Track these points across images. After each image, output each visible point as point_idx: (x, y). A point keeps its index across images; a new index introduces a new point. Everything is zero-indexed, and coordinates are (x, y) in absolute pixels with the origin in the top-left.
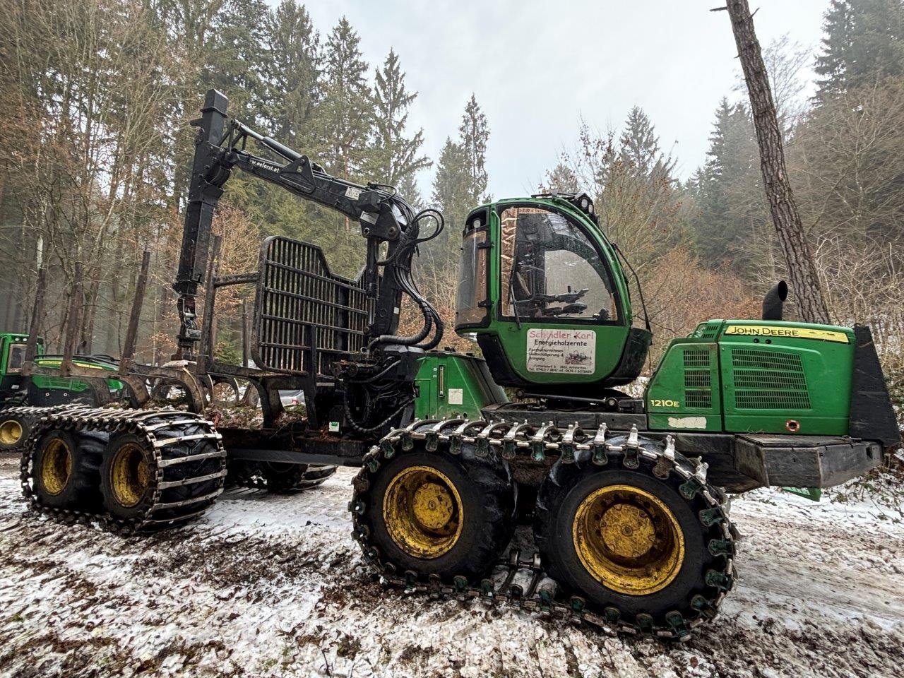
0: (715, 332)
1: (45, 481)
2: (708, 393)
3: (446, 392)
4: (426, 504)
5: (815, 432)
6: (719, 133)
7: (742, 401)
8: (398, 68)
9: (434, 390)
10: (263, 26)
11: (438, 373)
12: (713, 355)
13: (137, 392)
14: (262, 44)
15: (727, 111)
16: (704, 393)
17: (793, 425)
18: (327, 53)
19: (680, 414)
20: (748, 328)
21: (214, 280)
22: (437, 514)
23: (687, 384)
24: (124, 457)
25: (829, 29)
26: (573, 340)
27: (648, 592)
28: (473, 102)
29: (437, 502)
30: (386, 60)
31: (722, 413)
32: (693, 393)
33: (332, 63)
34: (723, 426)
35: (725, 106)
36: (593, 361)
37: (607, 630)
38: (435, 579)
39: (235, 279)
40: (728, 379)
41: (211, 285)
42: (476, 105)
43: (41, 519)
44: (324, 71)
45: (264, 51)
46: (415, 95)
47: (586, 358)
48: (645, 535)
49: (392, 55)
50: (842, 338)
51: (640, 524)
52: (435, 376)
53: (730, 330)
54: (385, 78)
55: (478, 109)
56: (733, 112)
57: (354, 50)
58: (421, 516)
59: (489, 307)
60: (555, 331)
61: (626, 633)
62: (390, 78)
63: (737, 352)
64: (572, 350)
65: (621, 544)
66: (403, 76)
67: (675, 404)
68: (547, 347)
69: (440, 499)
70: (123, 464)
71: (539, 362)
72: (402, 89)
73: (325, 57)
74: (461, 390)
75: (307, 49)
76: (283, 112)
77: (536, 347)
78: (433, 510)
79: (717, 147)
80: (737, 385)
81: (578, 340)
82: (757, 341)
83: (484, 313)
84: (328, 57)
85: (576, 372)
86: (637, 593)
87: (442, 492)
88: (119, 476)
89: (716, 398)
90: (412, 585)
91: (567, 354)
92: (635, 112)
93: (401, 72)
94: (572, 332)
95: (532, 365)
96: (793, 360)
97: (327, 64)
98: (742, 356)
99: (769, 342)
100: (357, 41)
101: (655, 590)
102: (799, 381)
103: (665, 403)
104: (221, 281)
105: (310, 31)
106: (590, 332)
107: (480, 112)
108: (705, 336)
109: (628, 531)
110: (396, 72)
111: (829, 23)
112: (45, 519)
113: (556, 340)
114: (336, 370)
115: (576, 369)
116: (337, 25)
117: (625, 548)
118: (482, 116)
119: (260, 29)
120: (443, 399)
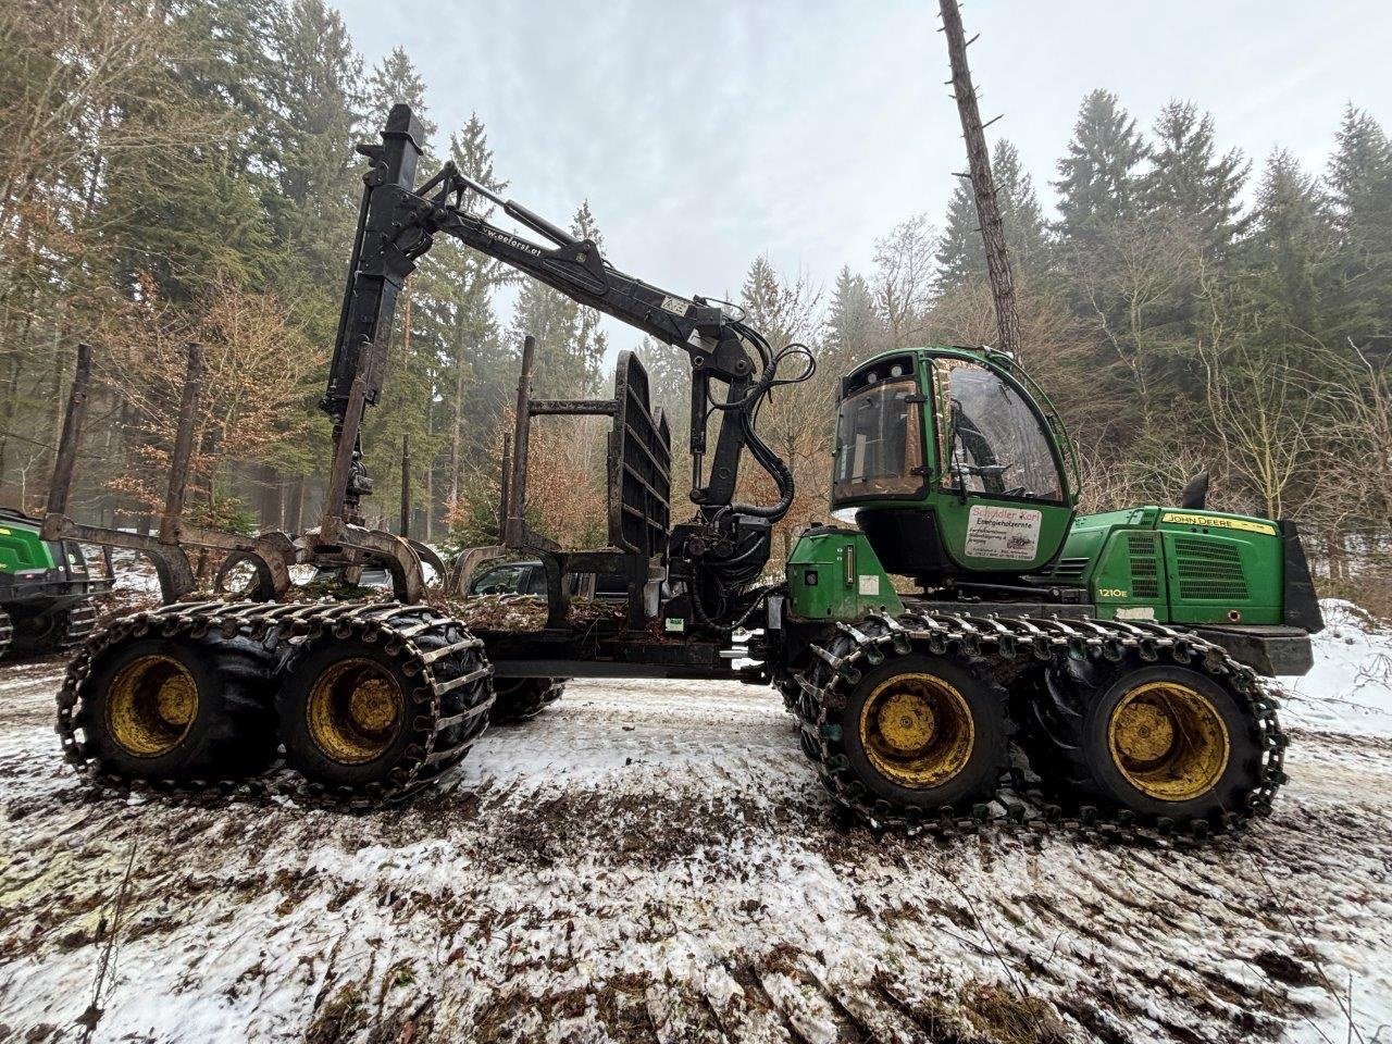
0: (1152, 519)
1: (120, 733)
2: (1155, 583)
3: (856, 581)
4: (898, 720)
5: (1253, 621)
6: (840, 304)
7: (1187, 592)
8: (483, 142)
9: (839, 576)
10: (269, 21)
11: (845, 555)
12: (1157, 543)
13: (274, 573)
14: (266, 48)
15: (849, 282)
16: (1150, 582)
17: (1234, 616)
18: (372, 93)
19: (1128, 605)
20: (1185, 517)
21: (531, 404)
22: (914, 732)
23: (1134, 573)
24: (331, 680)
25: (952, 219)
26: (1018, 521)
27: (1193, 796)
28: (586, 210)
29: (914, 717)
30: (465, 128)
31: (1168, 603)
32: (1142, 582)
33: (379, 108)
34: (1170, 617)
35: (846, 275)
36: (1035, 546)
37: (1164, 843)
38: (947, 812)
39: (572, 407)
40: (1173, 568)
41: (526, 412)
42: (589, 215)
43: (131, 802)
44: (367, 118)
45: (268, 62)
46: (505, 185)
47: (1029, 542)
48: (1164, 735)
49: (474, 122)
50: (1269, 530)
51: (1158, 724)
52: (840, 559)
53: (1167, 518)
54: (463, 151)
55: (591, 221)
56: (852, 284)
57: (417, 100)
58: (892, 736)
59: (926, 476)
60: (1000, 509)
61: (1182, 843)
62: (471, 153)
63: (1179, 540)
64: (1016, 532)
65: (1138, 746)
66: (489, 155)
67: (1123, 594)
68: (990, 528)
69: (918, 713)
70: (327, 694)
71: (979, 545)
72: (489, 173)
73: (369, 98)
74: (877, 578)
75: (341, 78)
76: (303, 162)
77: (978, 527)
78: (908, 727)
79: (839, 319)
80: (1181, 574)
81: (1023, 521)
82: (1195, 531)
83: (920, 482)
84: (374, 99)
85: (1016, 557)
86: (1182, 798)
87: (920, 704)
88: (319, 714)
89: (1163, 589)
90: (915, 824)
91: (1009, 537)
92: (759, 264)
93: (488, 148)
94: (1018, 512)
95: (971, 548)
96: (1230, 551)
97: (371, 109)
98: (1184, 545)
99: (1206, 532)
100: (421, 89)
101: (1202, 792)
102: (1237, 571)
103: (1113, 593)
104: (545, 407)
105: (346, 52)
106: (1036, 512)
107: (594, 226)
108: (1143, 523)
109: (1144, 732)
110: (480, 147)
111: (952, 213)
112: (140, 801)
113: (1000, 520)
114: (697, 548)
115: (1017, 555)
116: (390, 56)
117: (1143, 752)
118: (596, 231)
119: (264, 25)
120: (851, 587)
